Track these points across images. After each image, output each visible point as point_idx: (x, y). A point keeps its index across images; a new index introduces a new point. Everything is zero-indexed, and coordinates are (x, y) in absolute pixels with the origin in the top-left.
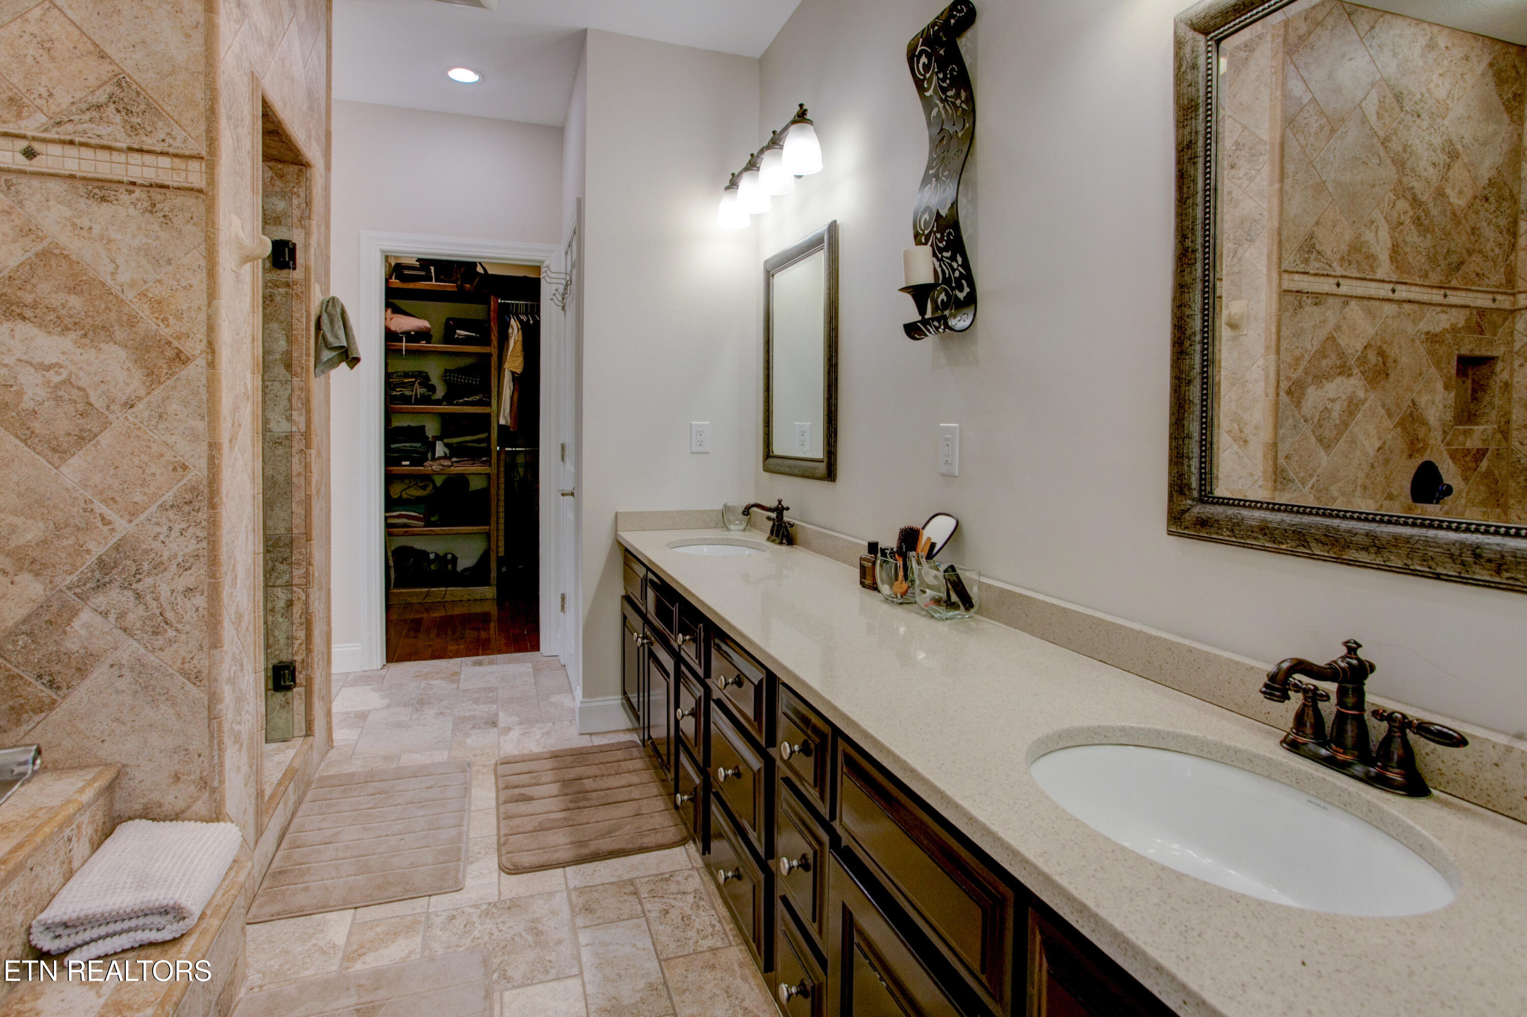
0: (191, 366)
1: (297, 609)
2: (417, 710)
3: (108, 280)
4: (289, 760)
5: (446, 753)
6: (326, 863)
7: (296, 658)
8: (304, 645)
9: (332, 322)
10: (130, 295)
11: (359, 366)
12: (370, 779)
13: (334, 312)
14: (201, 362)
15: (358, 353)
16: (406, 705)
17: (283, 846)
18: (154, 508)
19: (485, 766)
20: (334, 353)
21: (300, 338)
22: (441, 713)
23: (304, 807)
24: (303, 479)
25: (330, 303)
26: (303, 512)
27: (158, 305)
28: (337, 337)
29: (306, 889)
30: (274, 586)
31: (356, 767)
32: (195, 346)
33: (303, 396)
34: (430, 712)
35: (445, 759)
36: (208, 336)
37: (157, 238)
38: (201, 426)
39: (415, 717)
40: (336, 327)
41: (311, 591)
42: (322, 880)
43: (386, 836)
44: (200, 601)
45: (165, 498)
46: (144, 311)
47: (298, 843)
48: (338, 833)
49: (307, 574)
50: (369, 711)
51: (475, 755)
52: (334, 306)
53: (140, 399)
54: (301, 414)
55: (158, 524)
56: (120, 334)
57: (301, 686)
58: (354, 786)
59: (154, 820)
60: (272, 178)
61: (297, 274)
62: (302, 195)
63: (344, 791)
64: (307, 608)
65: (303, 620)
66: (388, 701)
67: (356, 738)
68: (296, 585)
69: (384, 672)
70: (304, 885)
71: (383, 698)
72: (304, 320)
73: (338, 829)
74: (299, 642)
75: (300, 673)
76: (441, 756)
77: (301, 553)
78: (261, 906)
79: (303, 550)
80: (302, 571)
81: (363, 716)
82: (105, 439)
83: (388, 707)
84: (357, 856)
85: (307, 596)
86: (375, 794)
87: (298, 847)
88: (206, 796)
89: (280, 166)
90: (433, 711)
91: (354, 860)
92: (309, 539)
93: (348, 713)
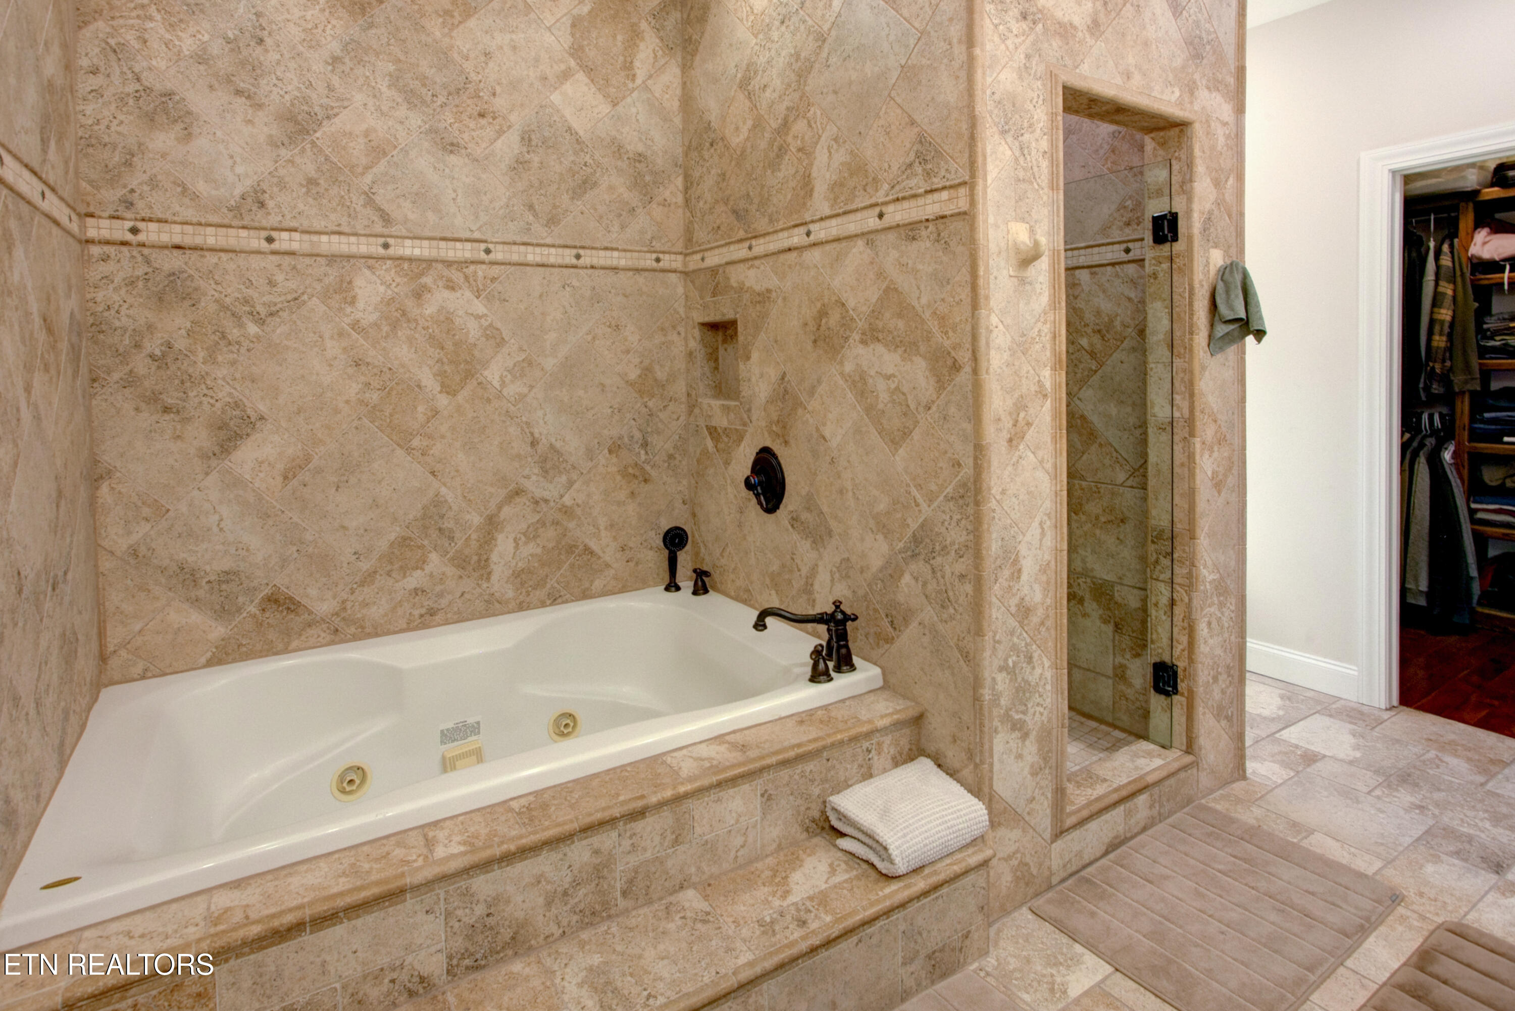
0: (962, 373)
1: (1179, 611)
2: (1389, 786)
3: (915, 303)
4: (1148, 769)
5: (1378, 864)
6: (1130, 901)
7: (1178, 664)
8: (1186, 652)
9: (1228, 291)
10: (927, 315)
11: (1265, 339)
12: (1247, 837)
13: (1231, 280)
14: (968, 369)
15: (1263, 324)
16: (1377, 772)
17: (1112, 856)
18: (941, 498)
19: (1423, 918)
20: (1231, 327)
21: (1182, 315)
22: (1421, 807)
23: (1160, 827)
24: (1186, 470)
25: (1228, 269)
26: (1186, 506)
27: (942, 319)
28: (1232, 308)
29: (1093, 914)
30: (1157, 580)
31: (1249, 816)
32: (964, 356)
33: (1186, 378)
34: (1405, 796)
35: (1370, 872)
36: (973, 345)
37: (942, 262)
38: (968, 427)
39: (1378, 792)
40: (1233, 296)
41: (1194, 595)
42: (1113, 916)
43: (1210, 916)
44: (969, 588)
45: (948, 490)
46: (933, 325)
47: (1125, 862)
48: (1167, 878)
49: (1190, 575)
50: (1324, 756)
51: (1421, 895)
52: (1231, 272)
53: (933, 402)
54: (1184, 399)
55: (944, 512)
56: (923, 349)
57: (1182, 695)
58: (1225, 835)
59: (939, 766)
60: (1155, 149)
61: (1179, 246)
62: (1183, 157)
63: (1210, 835)
64: (1190, 613)
65: (1186, 625)
66: (1358, 754)
67: (1280, 781)
68: (1179, 584)
69: (1386, 715)
70: (1095, 909)
71: (1356, 747)
72: (1187, 295)
73: (1169, 872)
74: (1180, 647)
75: (1182, 681)
76: (1367, 865)
77: (1184, 551)
78: (1049, 901)
79: (1187, 548)
80: (1185, 571)
81: (1310, 758)
82: (916, 435)
83: (1351, 763)
84: (1163, 917)
85: (1190, 600)
86: (1240, 859)
87: (1122, 866)
88: (971, 767)
89: (1162, 134)
90: (1413, 799)
91: (1158, 918)
92: (1193, 537)
93: (1297, 746)
